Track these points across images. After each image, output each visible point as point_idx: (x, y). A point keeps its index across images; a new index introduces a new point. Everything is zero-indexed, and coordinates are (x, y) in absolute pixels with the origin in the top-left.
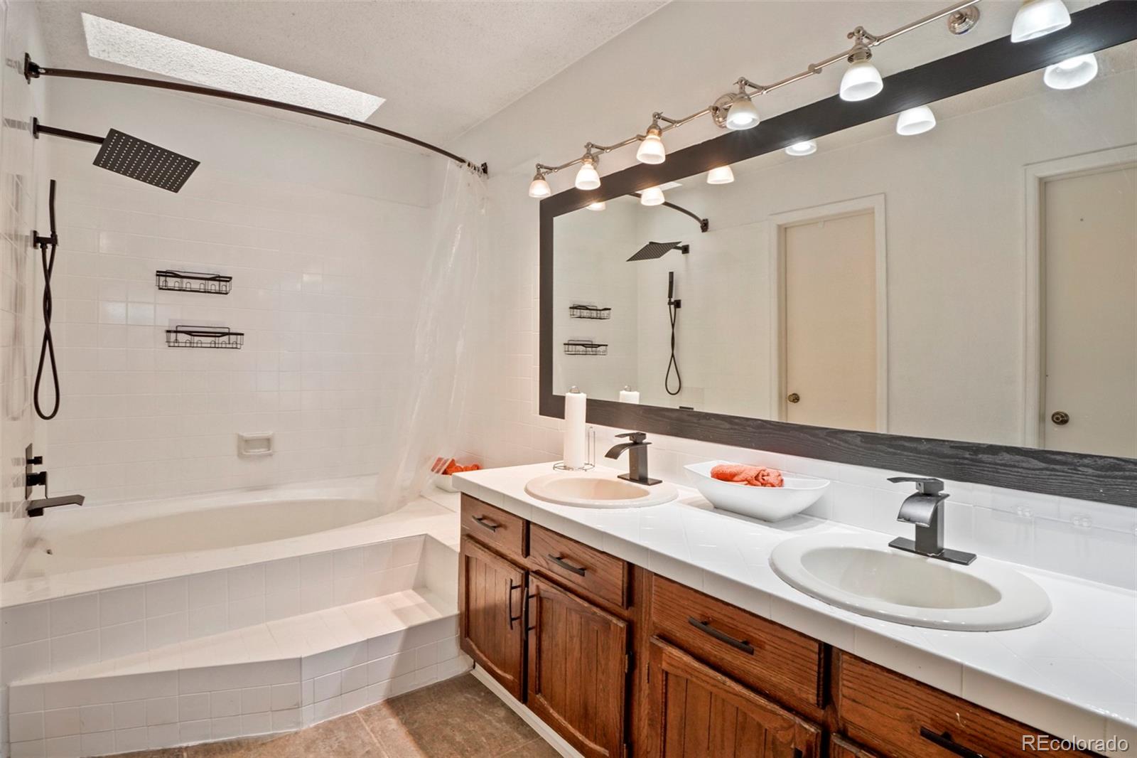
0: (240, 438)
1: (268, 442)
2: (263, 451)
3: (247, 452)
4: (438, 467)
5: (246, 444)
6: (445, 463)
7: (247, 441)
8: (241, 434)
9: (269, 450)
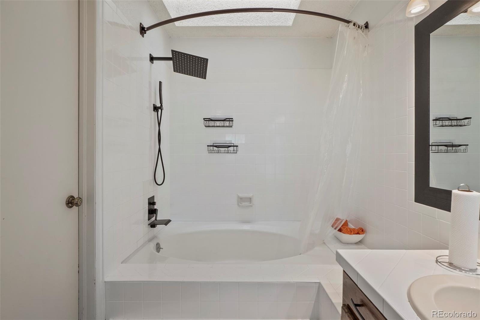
0: (238, 197)
1: (250, 200)
2: (247, 204)
3: (241, 204)
4: (336, 226)
5: (241, 200)
6: (342, 221)
7: (241, 198)
8: (239, 195)
9: (250, 204)
